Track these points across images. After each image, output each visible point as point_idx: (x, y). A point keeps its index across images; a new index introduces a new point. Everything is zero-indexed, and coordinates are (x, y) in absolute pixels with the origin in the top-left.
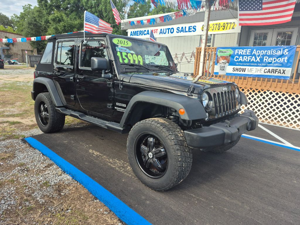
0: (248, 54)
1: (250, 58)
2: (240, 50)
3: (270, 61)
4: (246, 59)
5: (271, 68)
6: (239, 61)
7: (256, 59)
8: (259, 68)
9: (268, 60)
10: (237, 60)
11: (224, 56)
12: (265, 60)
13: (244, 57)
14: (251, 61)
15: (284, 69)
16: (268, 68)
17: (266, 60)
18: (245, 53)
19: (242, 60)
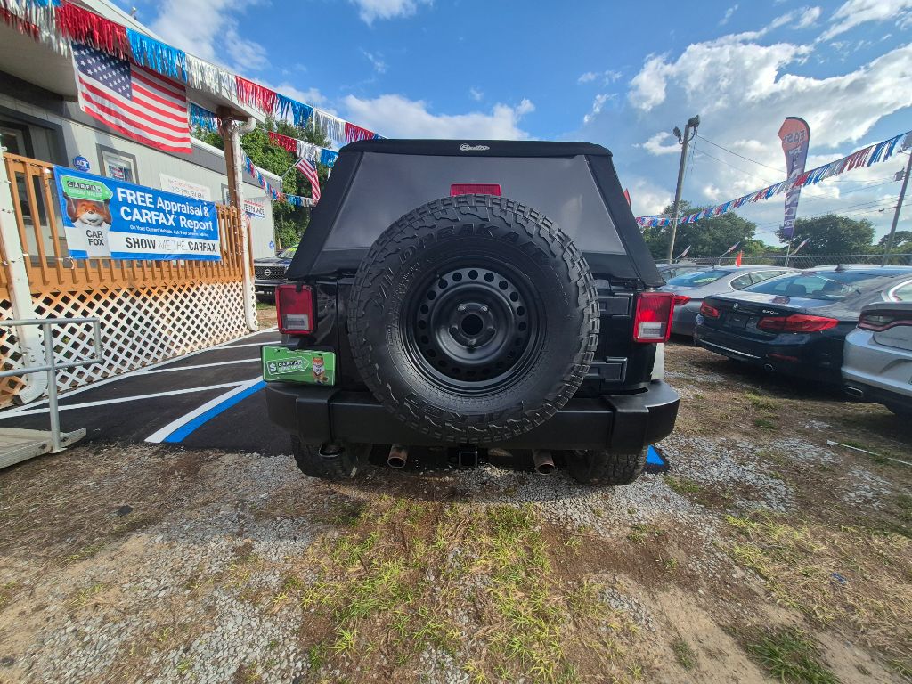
0: (148, 205)
1: (155, 215)
2: (128, 191)
3: (191, 225)
4: (148, 218)
5: (198, 242)
6: (134, 220)
7: (168, 220)
8: (178, 240)
9: (187, 223)
10: (130, 217)
11: (88, 201)
12: (184, 224)
13: (143, 211)
14: (160, 223)
16: (192, 241)
19: (139, 218)
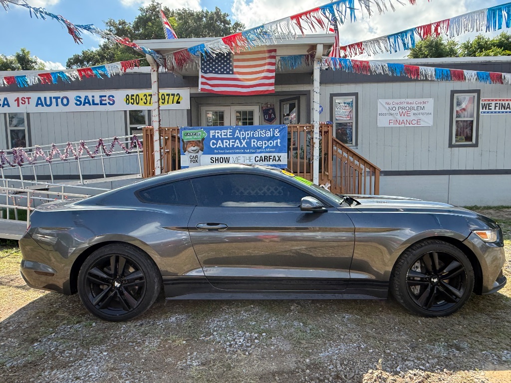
0: (228, 136)
1: (232, 142)
2: (216, 131)
3: (260, 145)
4: (227, 144)
5: (263, 155)
6: (217, 147)
7: (241, 143)
8: (247, 156)
9: (257, 144)
10: (215, 146)
11: (193, 141)
12: (254, 145)
13: (224, 141)
14: (235, 146)
15: (279, 154)
16: (259, 155)
17: (255, 143)
18: (224, 135)
19: (221, 145)
